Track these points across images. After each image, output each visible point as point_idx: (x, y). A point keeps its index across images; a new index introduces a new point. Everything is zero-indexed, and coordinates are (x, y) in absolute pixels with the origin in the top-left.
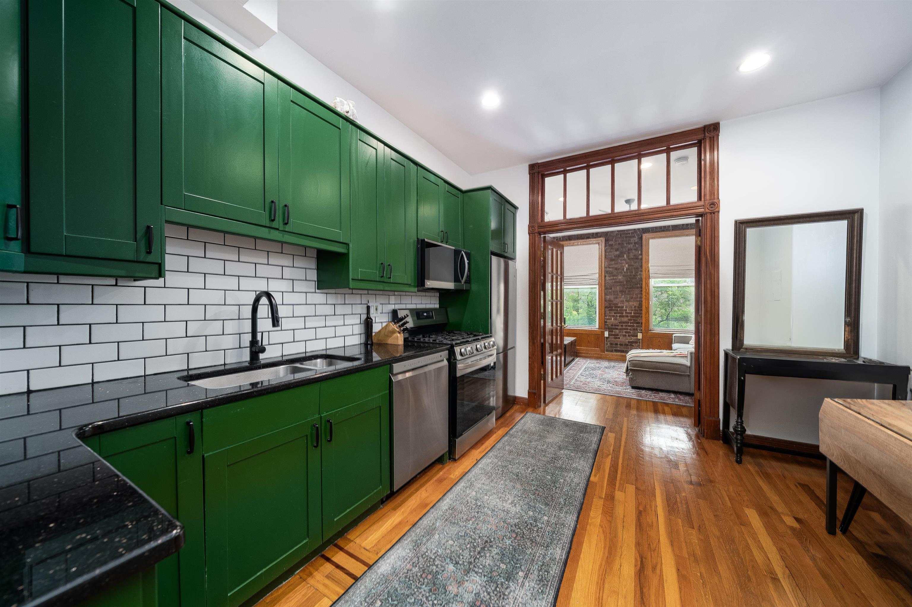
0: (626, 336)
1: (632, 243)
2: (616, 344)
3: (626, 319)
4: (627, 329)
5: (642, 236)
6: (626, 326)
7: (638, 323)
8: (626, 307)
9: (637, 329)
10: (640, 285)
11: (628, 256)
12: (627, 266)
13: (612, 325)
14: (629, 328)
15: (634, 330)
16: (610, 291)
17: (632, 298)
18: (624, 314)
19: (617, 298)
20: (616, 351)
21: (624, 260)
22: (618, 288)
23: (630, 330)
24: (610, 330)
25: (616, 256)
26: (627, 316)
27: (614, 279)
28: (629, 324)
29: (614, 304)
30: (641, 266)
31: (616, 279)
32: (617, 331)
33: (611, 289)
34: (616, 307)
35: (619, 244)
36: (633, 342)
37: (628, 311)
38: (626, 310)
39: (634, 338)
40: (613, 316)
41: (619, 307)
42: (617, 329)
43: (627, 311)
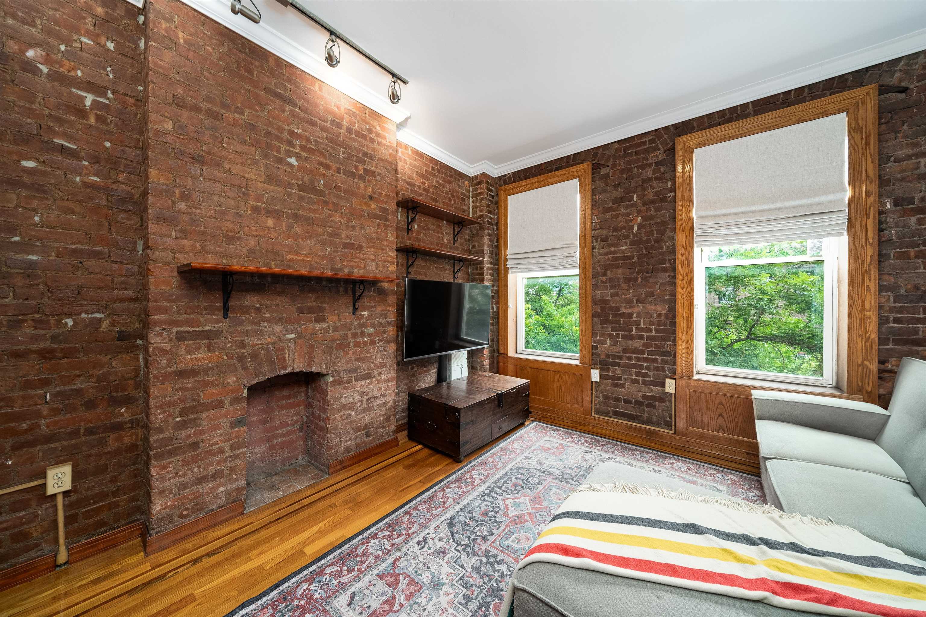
0: (638, 383)
1: (650, 165)
2: (617, 399)
3: (638, 344)
4: (641, 367)
5: (674, 144)
6: (638, 359)
7: (664, 354)
8: (637, 317)
9: (663, 369)
10: (670, 263)
11: (640, 197)
12: (639, 220)
13: (608, 356)
14: (645, 364)
15: (657, 369)
16: (604, 279)
17: (652, 294)
18: (634, 332)
19: (617, 295)
20: (617, 414)
21: (634, 205)
22: (620, 271)
23: (648, 368)
24: (603, 366)
25: (615, 201)
26: (641, 338)
27: (611, 253)
28: (646, 356)
29: (611, 309)
30: (674, 218)
31: (615, 252)
32: (619, 371)
33: (605, 274)
34: (615, 315)
35: (622, 171)
36: (653, 398)
37: (642, 325)
38: (638, 323)
39: (655, 390)
40: (610, 336)
41: (622, 315)
42: (618, 365)
43: (640, 325)
